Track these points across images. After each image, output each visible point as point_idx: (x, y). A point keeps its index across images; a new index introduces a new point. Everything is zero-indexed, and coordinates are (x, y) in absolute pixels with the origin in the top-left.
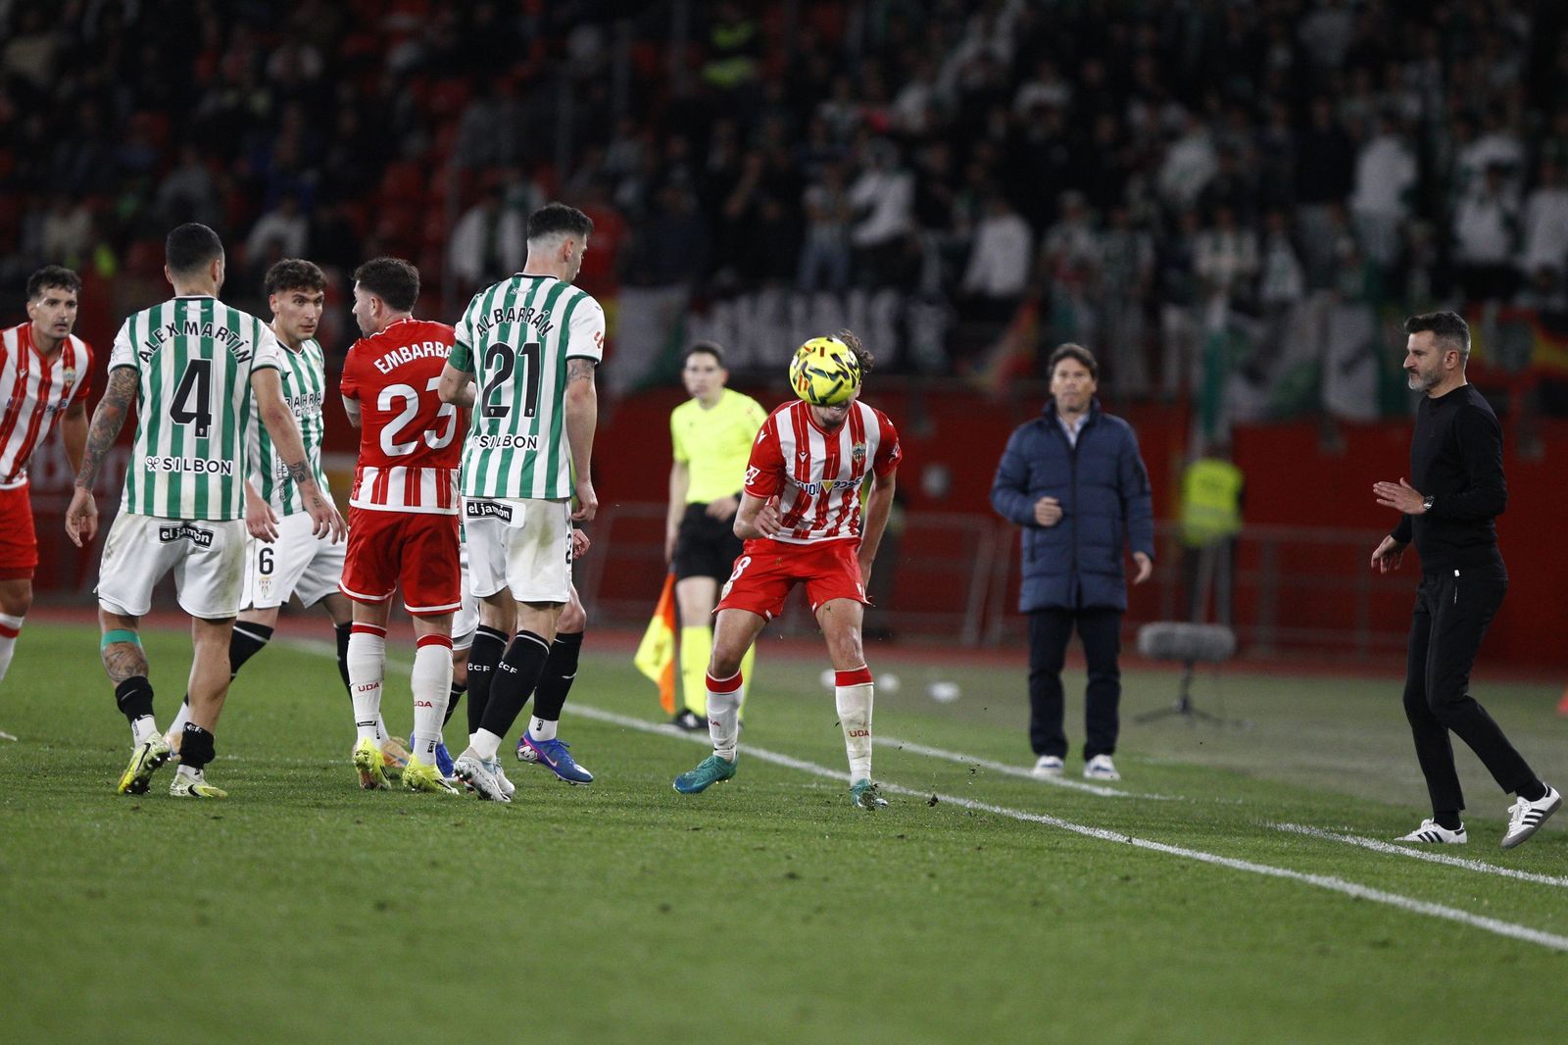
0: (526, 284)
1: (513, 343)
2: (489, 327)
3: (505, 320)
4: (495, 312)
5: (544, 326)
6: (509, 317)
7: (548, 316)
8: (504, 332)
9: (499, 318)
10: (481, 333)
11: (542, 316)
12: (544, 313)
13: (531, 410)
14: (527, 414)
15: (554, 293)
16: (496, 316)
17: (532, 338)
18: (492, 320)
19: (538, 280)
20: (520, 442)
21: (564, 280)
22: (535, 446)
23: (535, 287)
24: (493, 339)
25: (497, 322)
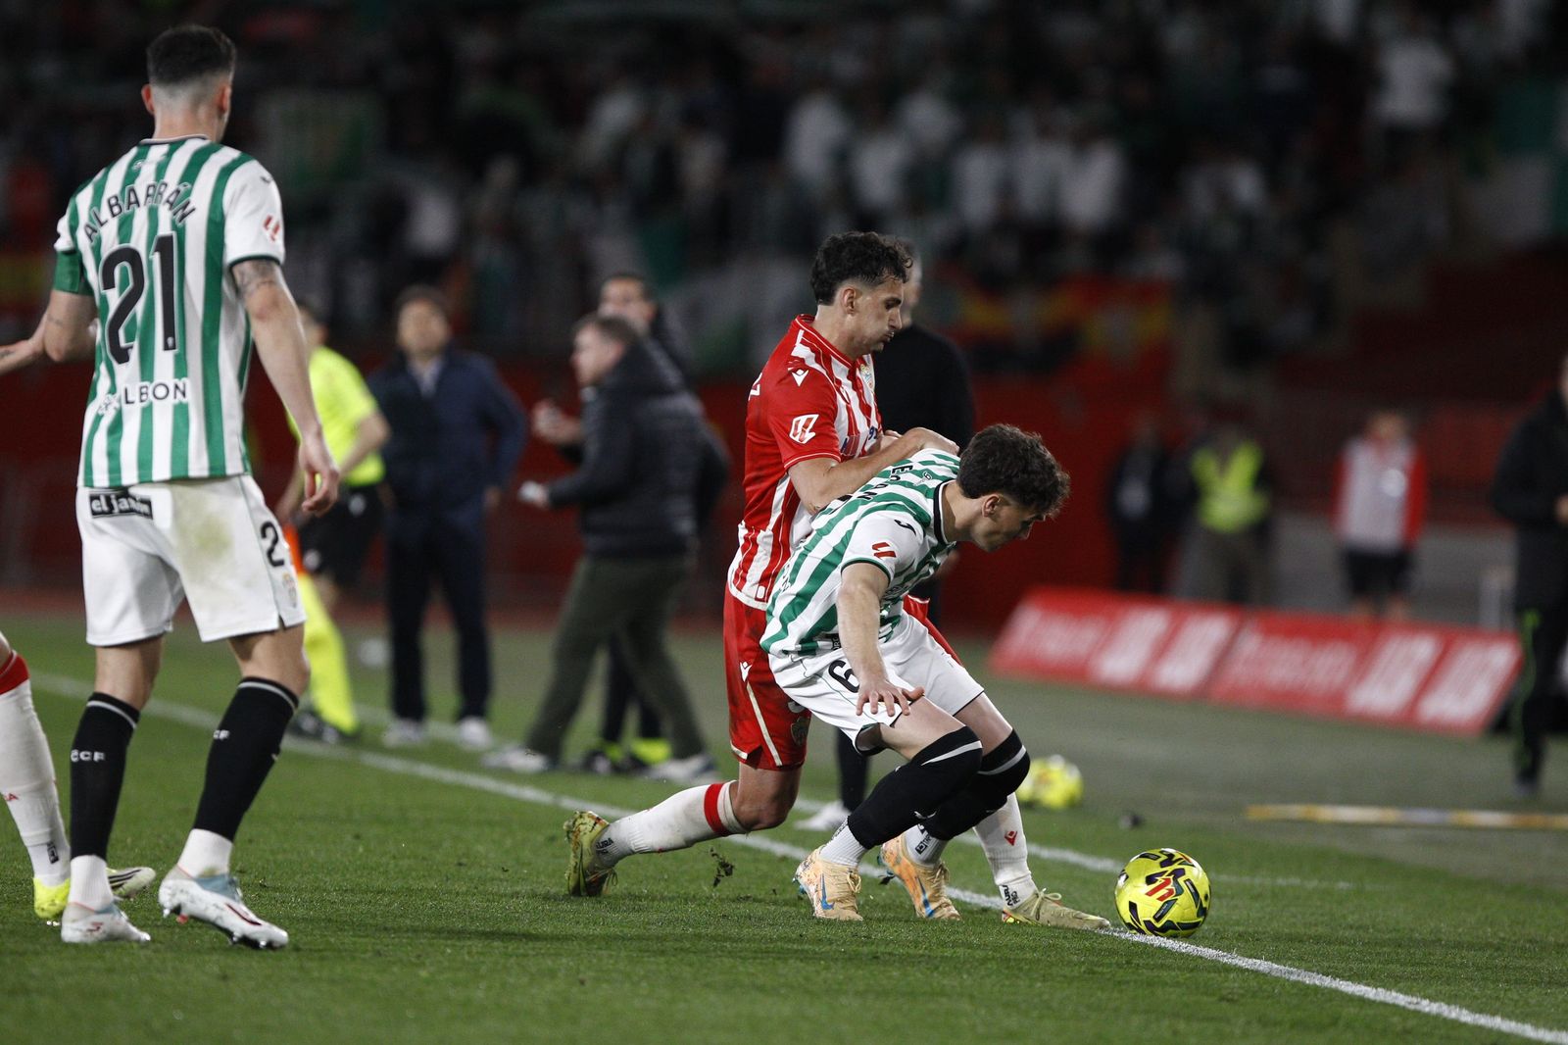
0: (156, 153)
1: (139, 241)
2: (102, 224)
3: (125, 211)
4: (109, 201)
5: (181, 206)
6: (130, 203)
7: (189, 193)
8: (125, 227)
9: (116, 210)
10: (90, 236)
11: (178, 192)
12: (182, 189)
13: (170, 341)
14: (166, 348)
15: (198, 160)
16: (111, 207)
17: (165, 229)
18: (105, 214)
19: (175, 146)
20: (161, 392)
21: (214, 141)
22: (184, 394)
23: (169, 155)
24: (110, 243)
25: (114, 215)
